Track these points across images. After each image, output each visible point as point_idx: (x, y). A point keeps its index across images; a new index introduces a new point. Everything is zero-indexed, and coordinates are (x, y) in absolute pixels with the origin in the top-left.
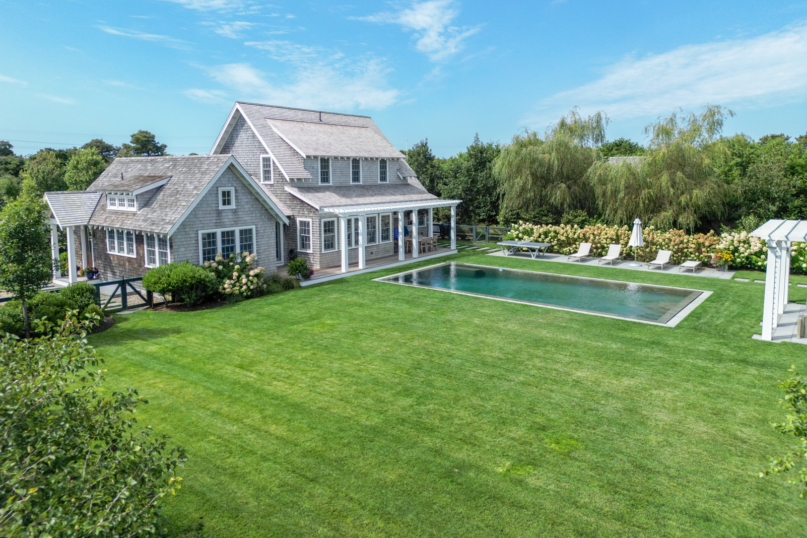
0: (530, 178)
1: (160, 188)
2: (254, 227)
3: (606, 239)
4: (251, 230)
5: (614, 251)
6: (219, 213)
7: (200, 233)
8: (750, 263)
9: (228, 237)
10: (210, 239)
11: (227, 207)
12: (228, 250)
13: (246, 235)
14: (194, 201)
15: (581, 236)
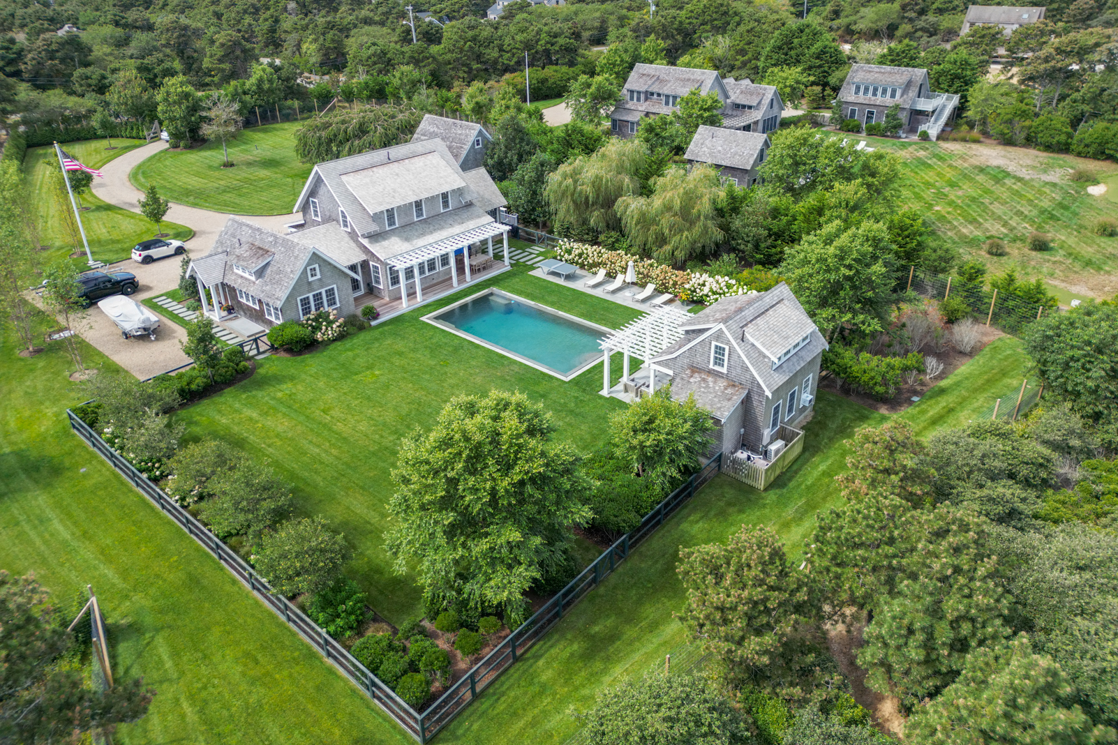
0: (571, 204)
1: (268, 264)
2: (335, 286)
4: (333, 289)
5: (618, 281)
6: (309, 283)
7: (299, 299)
9: (318, 297)
10: (305, 302)
11: (315, 278)
12: (319, 305)
13: (330, 293)
14: (293, 283)
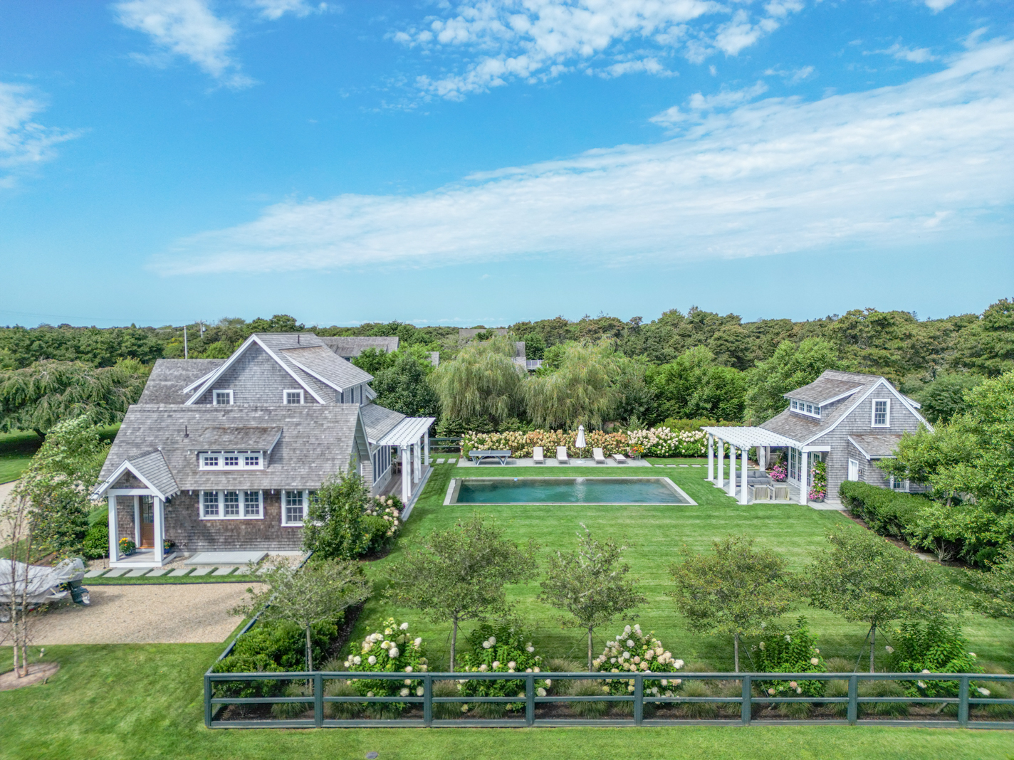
3: (550, 442)
5: (562, 452)
8: (650, 452)
15: (528, 441)
